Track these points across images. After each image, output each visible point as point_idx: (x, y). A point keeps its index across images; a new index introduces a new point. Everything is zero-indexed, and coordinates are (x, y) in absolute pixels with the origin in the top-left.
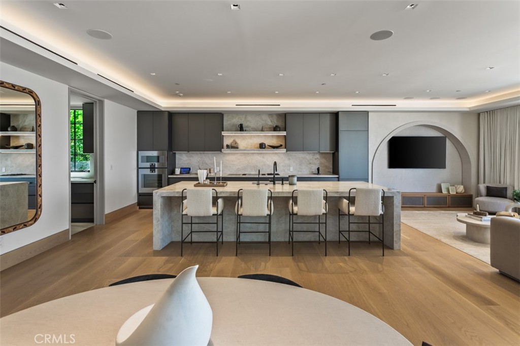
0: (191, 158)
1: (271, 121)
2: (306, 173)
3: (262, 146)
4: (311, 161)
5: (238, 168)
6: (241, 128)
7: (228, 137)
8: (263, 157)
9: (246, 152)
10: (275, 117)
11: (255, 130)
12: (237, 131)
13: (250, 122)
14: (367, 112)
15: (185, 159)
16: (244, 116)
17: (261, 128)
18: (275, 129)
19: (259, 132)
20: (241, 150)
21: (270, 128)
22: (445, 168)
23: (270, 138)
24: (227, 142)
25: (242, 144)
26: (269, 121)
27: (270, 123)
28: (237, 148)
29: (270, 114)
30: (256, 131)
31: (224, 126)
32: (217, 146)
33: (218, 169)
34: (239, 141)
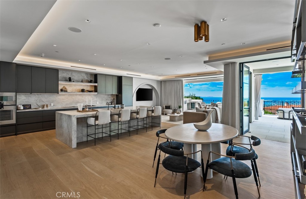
0: (30, 98)
1: (87, 77)
2: (104, 105)
3: (83, 91)
4: (107, 99)
5: (67, 104)
6: (70, 80)
7: (62, 84)
8: (82, 97)
9: (72, 94)
10: (89, 76)
11: (78, 81)
12: (67, 81)
13: (75, 77)
14: (132, 78)
15: (23, 99)
16: (71, 72)
17: (81, 81)
18: (91, 82)
19: (79, 83)
20: (69, 93)
21: (86, 81)
22: (152, 100)
23: (87, 86)
24: (60, 87)
25: (69, 89)
26: (86, 77)
27: (86, 78)
28: (67, 91)
29: (87, 73)
30: (78, 82)
31: (59, 77)
32: (55, 90)
33: (52, 104)
34: (67, 87)
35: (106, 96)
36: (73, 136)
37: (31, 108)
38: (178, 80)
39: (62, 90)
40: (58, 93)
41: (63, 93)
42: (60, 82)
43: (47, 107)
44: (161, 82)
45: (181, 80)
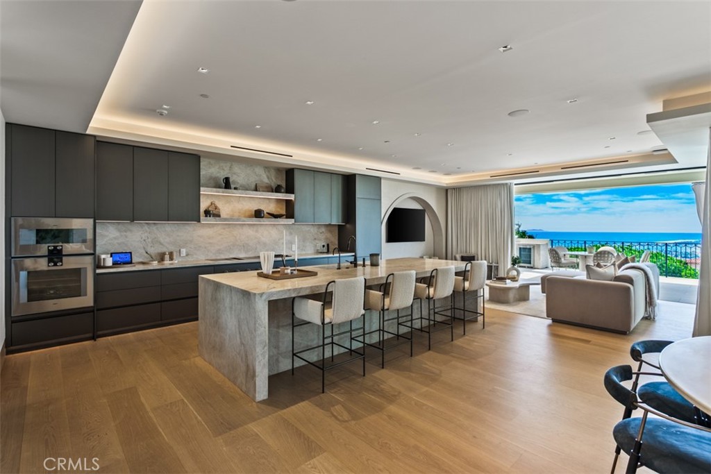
0: (128, 234)
1: (268, 178)
2: (309, 252)
3: (258, 214)
4: (316, 236)
5: (219, 250)
6: (227, 184)
7: (208, 197)
8: (257, 231)
9: (231, 222)
10: (273, 173)
11: (246, 188)
12: (220, 187)
13: (240, 175)
14: (379, 179)
15: (112, 236)
16: (229, 164)
17: (253, 187)
18: (278, 189)
19: (251, 192)
20: (225, 220)
21: (267, 187)
22: (423, 240)
23: (269, 201)
24: (204, 205)
25: (225, 209)
26: (265, 176)
27: (266, 180)
28: (219, 216)
29: (267, 165)
30: (247, 190)
31: (201, 176)
32: (191, 214)
33: (184, 252)
34: (219, 204)
35: (313, 230)
36: (259, 362)
37: (131, 263)
38: (499, 184)
39: (207, 213)
40: (199, 221)
41: (211, 220)
42: (203, 191)
43: (171, 259)
44: (446, 192)
45: (507, 184)
